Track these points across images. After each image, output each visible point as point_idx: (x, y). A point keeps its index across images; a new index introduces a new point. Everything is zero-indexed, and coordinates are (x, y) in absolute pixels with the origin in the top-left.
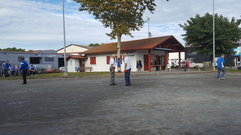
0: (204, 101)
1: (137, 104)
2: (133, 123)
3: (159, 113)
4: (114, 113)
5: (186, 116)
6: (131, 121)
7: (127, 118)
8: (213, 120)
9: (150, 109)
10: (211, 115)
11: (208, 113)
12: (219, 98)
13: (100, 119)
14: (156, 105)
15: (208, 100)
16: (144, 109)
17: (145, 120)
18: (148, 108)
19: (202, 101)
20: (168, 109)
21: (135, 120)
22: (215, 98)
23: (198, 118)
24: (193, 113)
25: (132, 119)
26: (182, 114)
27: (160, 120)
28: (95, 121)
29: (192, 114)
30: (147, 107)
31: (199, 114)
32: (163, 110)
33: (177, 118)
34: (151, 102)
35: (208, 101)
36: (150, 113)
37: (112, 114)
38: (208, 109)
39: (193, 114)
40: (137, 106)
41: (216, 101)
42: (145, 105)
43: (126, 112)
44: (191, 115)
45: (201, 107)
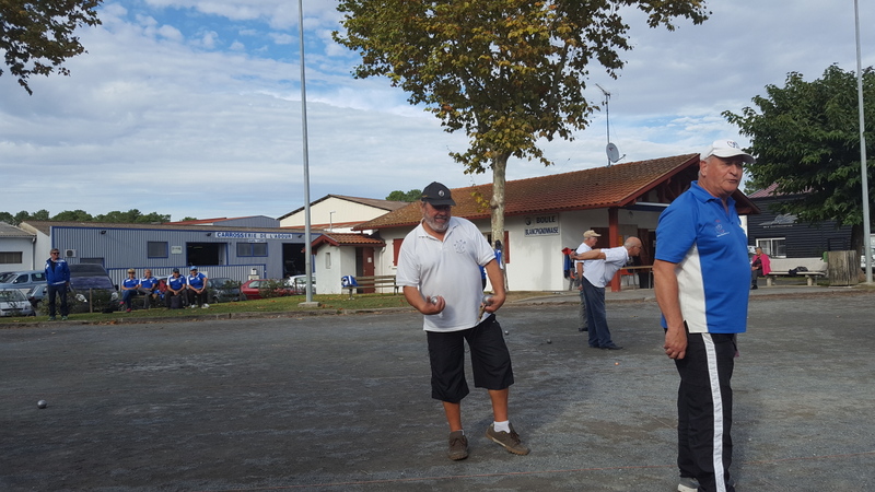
0: (853, 411)
1: (584, 423)
4: (499, 458)
5: (791, 473)
7: (553, 479)
9: (637, 441)
13: (447, 481)
14: (661, 425)
15: (868, 405)
16: (616, 442)
17: (624, 487)
18: (628, 440)
19: (845, 409)
24: (815, 460)
25: (573, 482)
26: (772, 467)
28: (429, 486)
29: (812, 465)
30: (626, 434)
31: (841, 467)
33: (755, 484)
34: (638, 413)
35: (867, 409)
36: (641, 459)
37: (493, 461)
39: (818, 465)
40: (583, 430)
42: (617, 427)
43: (545, 454)
44: (810, 470)
45: (847, 437)
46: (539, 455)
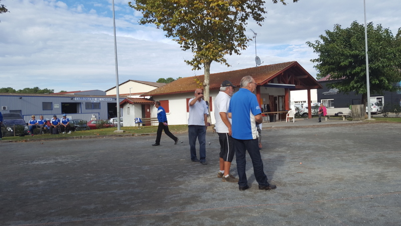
0: (360, 177)
2: (236, 221)
3: (283, 201)
4: (202, 202)
5: (332, 206)
6: (233, 216)
7: (226, 211)
8: (382, 216)
10: (377, 204)
11: (370, 201)
12: (386, 171)
13: (177, 214)
15: (367, 174)
17: (257, 215)
19: (357, 176)
20: (298, 194)
21: (240, 216)
22: (379, 170)
23: (354, 211)
24: (343, 200)
25: (235, 212)
26: (324, 204)
27: (285, 216)
28: (168, 217)
29: (342, 202)
31: (354, 203)
32: (288, 195)
33: (316, 212)
35: (366, 176)
36: (266, 201)
37: (199, 203)
38: (370, 193)
39: (344, 202)
41: (382, 176)
43: (223, 199)
44: (341, 205)
45: (357, 189)
46: (220, 200)
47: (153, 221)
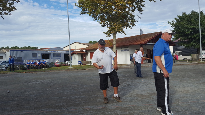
0: (197, 91)
1: (135, 95)
2: (133, 112)
4: (115, 103)
5: (183, 106)
6: (131, 110)
7: (128, 107)
9: (147, 99)
11: (204, 103)
13: (103, 108)
14: (153, 95)
15: (201, 90)
16: (142, 99)
17: (144, 109)
18: (145, 98)
19: (196, 91)
21: (136, 110)
23: (195, 108)
24: (189, 102)
25: (133, 108)
26: (179, 104)
28: (99, 109)
29: (188, 104)
31: (195, 104)
33: (175, 108)
34: (148, 92)
35: (201, 91)
36: (148, 103)
37: (114, 103)
38: (203, 99)
39: (189, 104)
40: (135, 96)
42: (143, 95)
43: (126, 102)
44: (188, 105)
45: (196, 97)
46: (125, 102)
47: (92, 111)
